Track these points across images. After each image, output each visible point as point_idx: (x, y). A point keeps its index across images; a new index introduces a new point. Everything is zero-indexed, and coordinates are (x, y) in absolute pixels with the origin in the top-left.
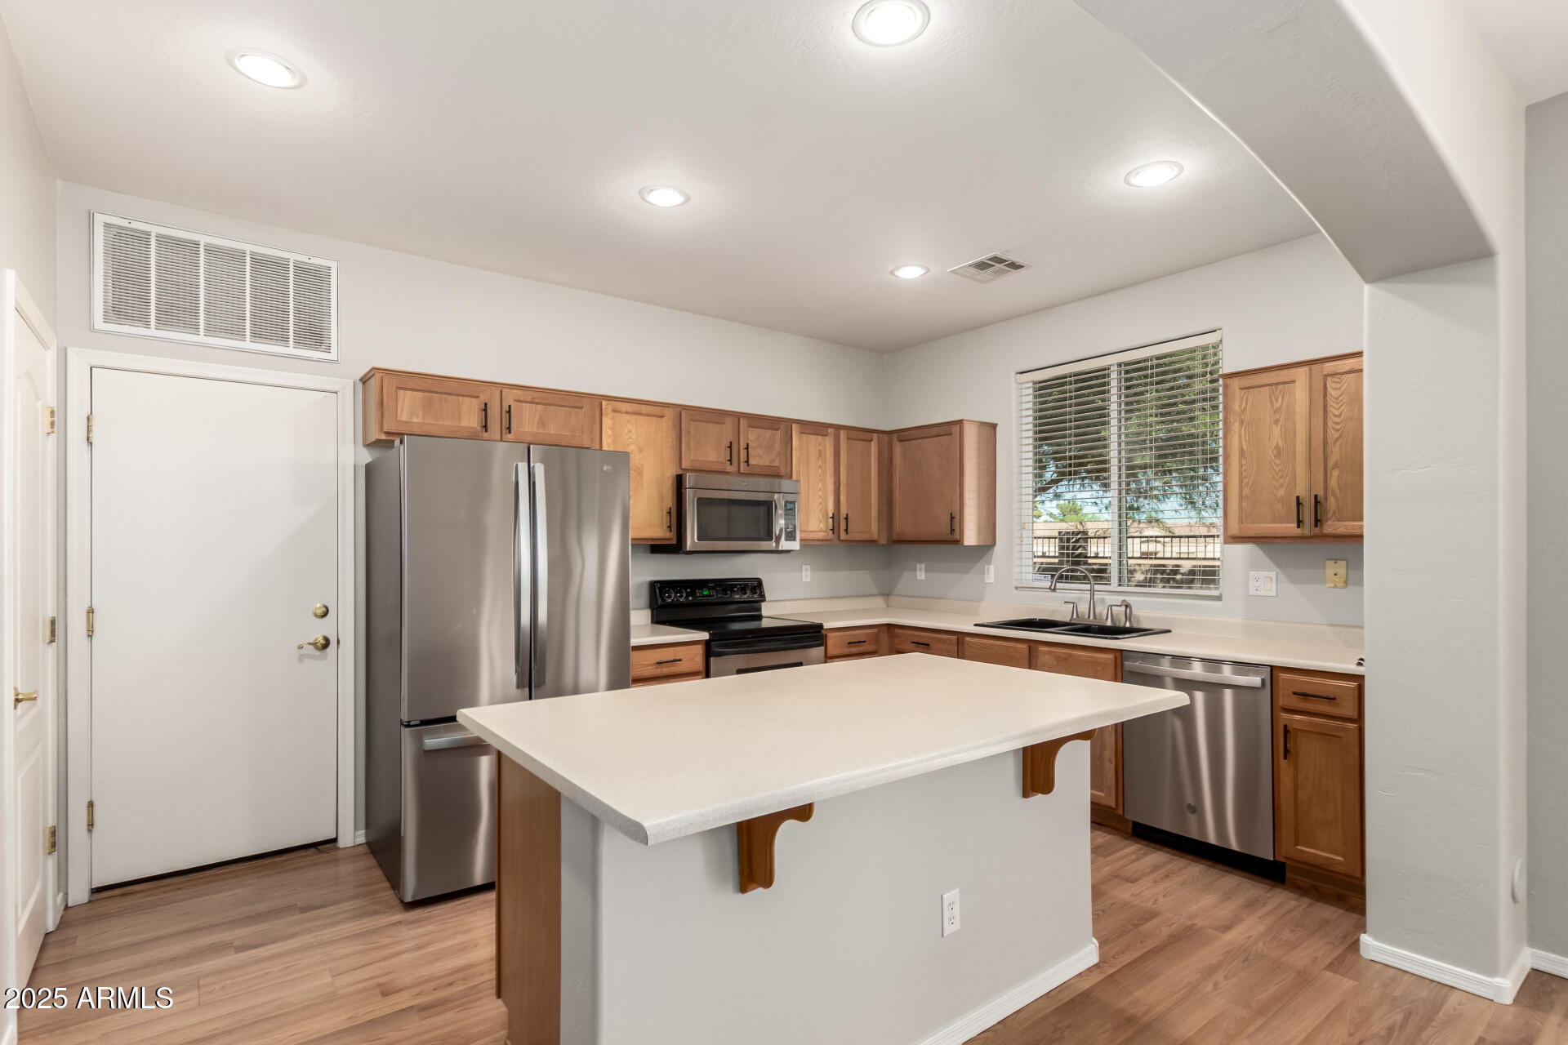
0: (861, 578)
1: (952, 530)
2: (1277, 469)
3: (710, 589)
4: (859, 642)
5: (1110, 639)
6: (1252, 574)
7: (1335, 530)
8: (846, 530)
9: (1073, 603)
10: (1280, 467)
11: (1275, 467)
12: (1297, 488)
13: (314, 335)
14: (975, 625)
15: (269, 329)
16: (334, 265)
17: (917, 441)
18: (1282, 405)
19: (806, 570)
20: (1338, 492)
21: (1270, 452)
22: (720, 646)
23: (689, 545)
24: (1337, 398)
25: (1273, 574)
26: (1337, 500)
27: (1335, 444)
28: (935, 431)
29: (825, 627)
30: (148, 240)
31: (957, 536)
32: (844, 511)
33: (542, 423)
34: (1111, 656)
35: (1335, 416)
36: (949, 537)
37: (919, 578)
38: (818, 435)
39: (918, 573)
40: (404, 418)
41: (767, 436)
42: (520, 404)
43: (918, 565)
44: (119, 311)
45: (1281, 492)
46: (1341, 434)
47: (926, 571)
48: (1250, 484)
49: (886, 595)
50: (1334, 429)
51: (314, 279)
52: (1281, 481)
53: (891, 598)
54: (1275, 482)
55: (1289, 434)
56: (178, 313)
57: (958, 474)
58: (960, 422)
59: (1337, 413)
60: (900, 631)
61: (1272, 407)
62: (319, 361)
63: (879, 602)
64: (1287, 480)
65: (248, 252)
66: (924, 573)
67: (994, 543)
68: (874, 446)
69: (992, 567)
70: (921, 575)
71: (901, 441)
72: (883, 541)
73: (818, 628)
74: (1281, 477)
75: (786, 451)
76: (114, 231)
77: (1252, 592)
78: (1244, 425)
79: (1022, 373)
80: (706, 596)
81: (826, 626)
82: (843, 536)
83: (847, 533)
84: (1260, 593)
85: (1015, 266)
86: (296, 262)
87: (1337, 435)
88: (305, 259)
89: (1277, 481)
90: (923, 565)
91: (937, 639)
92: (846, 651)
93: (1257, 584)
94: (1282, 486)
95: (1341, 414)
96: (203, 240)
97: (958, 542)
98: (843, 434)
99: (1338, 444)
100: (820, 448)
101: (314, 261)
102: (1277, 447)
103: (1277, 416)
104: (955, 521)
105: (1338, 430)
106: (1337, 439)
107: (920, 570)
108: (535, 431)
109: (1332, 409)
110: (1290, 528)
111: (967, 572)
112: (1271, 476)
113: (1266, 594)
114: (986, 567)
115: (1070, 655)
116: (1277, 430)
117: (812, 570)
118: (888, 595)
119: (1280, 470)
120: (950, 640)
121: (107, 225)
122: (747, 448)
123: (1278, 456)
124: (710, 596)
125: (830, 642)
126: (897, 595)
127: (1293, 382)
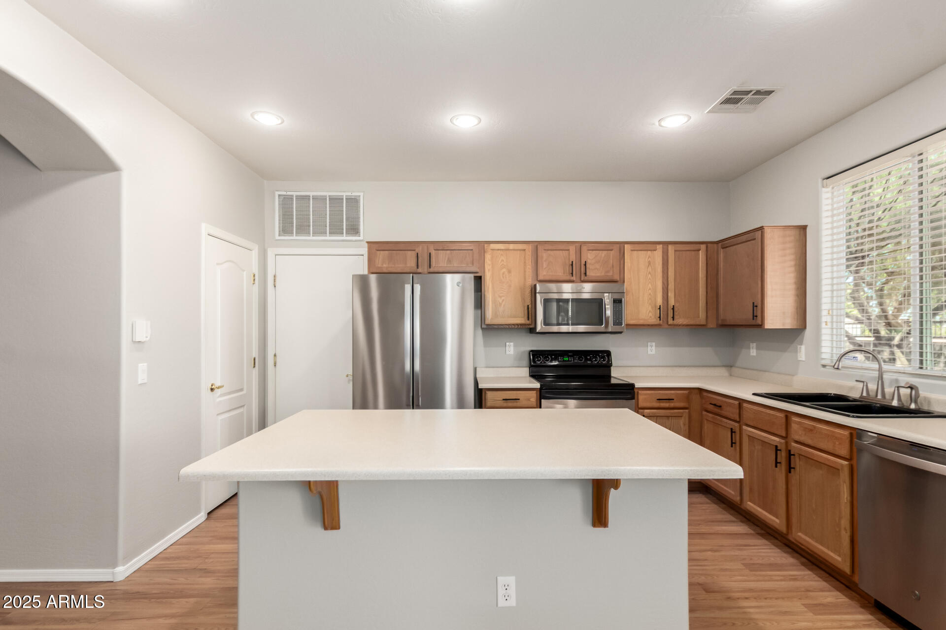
0: (707, 353)
1: (755, 317)
3: (569, 356)
4: (669, 399)
5: (853, 417)
8: (673, 318)
9: (863, 382)
13: (354, 230)
14: (754, 394)
15: (336, 230)
16: (361, 194)
17: (734, 247)
19: (651, 346)
22: (547, 393)
23: (539, 329)
28: (745, 238)
29: (636, 387)
30: (292, 199)
31: (759, 321)
32: (672, 302)
33: (449, 261)
34: (846, 433)
36: (753, 322)
37: (753, 354)
38: (647, 250)
39: (751, 350)
40: (379, 266)
41: (603, 255)
42: (438, 251)
43: (751, 344)
44: (286, 230)
47: (757, 349)
49: (729, 366)
51: (353, 202)
53: (733, 369)
56: (303, 229)
57: (760, 271)
58: (761, 229)
60: (706, 394)
62: (356, 241)
63: (723, 372)
65: (328, 196)
66: (755, 350)
67: (805, 328)
68: (702, 255)
69: (803, 347)
70: (753, 352)
71: (723, 248)
72: (712, 325)
73: (632, 386)
75: (620, 264)
76: (282, 197)
79: (828, 178)
80: (566, 361)
81: (637, 385)
82: (671, 322)
83: (673, 320)
85: (769, 93)
86: (329, 196)
88: (349, 194)
90: (755, 345)
91: (726, 402)
92: (657, 405)
96: (311, 194)
97: (761, 326)
98: (670, 248)
100: (650, 259)
101: (354, 194)
104: (757, 310)
107: (752, 348)
108: (446, 265)
111: (784, 350)
114: (799, 346)
115: (815, 427)
117: (656, 346)
118: (731, 367)
120: (735, 404)
121: (279, 195)
122: (585, 265)
124: (569, 361)
125: (641, 398)
126: (737, 367)
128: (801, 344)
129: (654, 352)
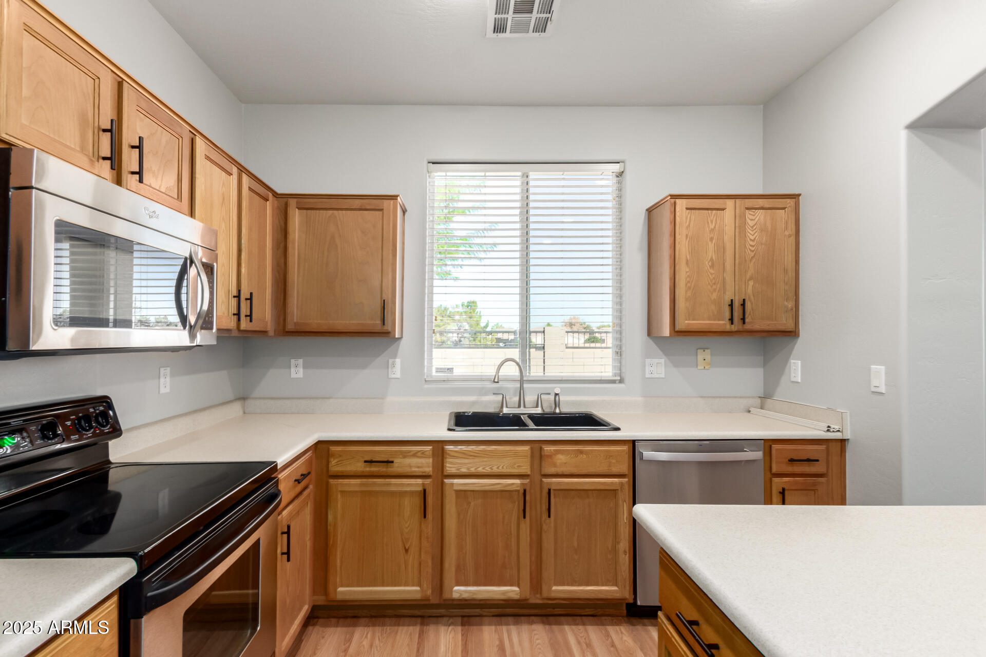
2: (712, 278)
4: (303, 475)
6: (648, 361)
7: (752, 326)
8: (249, 317)
10: (713, 276)
11: (710, 276)
12: (727, 293)
14: (449, 430)
17: (331, 212)
18: (715, 227)
19: (165, 376)
20: (752, 297)
21: (707, 263)
24: (752, 227)
25: (662, 361)
26: (752, 304)
27: (750, 261)
28: (357, 203)
31: (388, 327)
32: (245, 289)
34: (625, 448)
35: (751, 240)
37: (293, 375)
38: (222, 169)
39: (293, 370)
41: (164, 140)
43: (293, 361)
45: (714, 296)
46: (755, 254)
47: (304, 368)
48: (692, 288)
49: (244, 399)
50: (750, 249)
52: (714, 287)
53: (251, 402)
54: (709, 287)
55: (721, 249)
57: (390, 256)
59: (752, 238)
60: (339, 448)
61: (709, 227)
64: (718, 286)
66: (301, 370)
69: (398, 361)
70: (297, 372)
71: (299, 209)
74: (714, 284)
75: (187, 179)
77: (648, 375)
78: (688, 239)
79: (434, 163)
83: (250, 320)
84: (653, 376)
87: (752, 254)
89: (712, 287)
90: (301, 361)
91: (401, 452)
92: (293, 493)
93: (652, 369)
94: (715, 290)
95: (755, 239)
98: (245, 179)
99: (753, 261)
102: (712, 259)
103: (712, 235)
104: (386, 310)
105: (753, 251)
106: (752, 257)
107: (296, 366)
109: (749, 234)
110: (723, 324)
111: (364, 366)
112: (708, 283)
113: (657, 376)
114: (391, 360)
115: (581, 451)
116: (711, 246)
117: (171, 375)
118: (248, 399)
119: (714, 278)
120: (423, 453)
122: (137, 148)
123: (712, 266)
125: (282, 489)
126: (256, 398)
127: (723, 209)
128: (395, 356)
129: (167, 390)
